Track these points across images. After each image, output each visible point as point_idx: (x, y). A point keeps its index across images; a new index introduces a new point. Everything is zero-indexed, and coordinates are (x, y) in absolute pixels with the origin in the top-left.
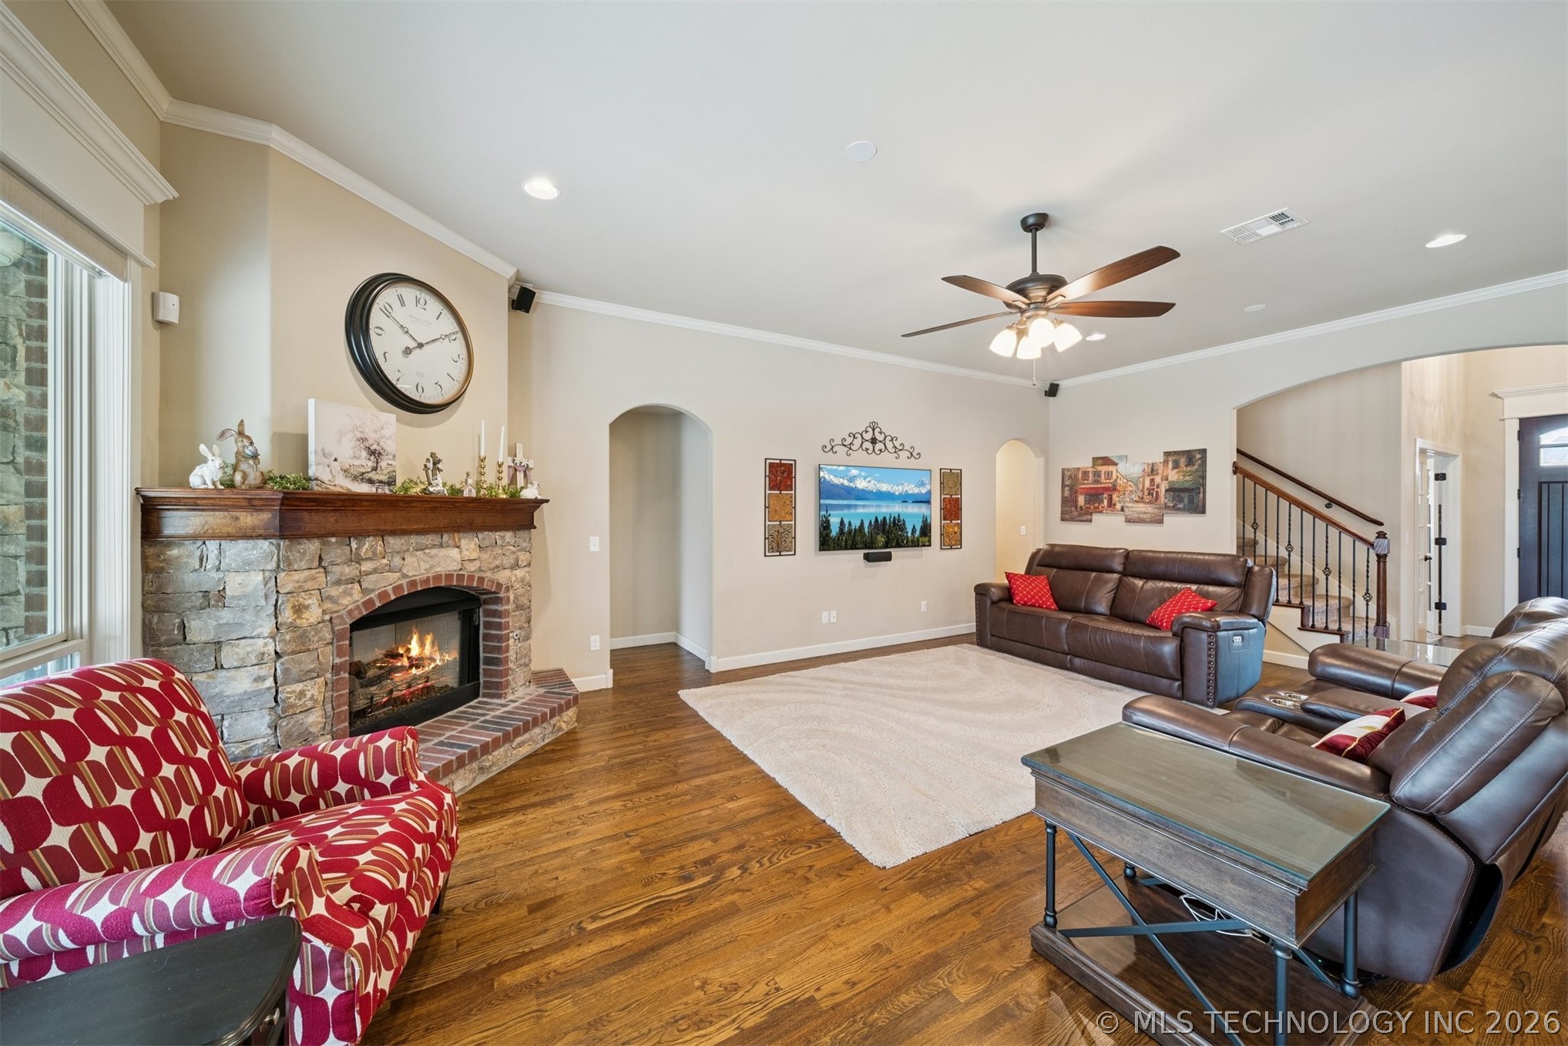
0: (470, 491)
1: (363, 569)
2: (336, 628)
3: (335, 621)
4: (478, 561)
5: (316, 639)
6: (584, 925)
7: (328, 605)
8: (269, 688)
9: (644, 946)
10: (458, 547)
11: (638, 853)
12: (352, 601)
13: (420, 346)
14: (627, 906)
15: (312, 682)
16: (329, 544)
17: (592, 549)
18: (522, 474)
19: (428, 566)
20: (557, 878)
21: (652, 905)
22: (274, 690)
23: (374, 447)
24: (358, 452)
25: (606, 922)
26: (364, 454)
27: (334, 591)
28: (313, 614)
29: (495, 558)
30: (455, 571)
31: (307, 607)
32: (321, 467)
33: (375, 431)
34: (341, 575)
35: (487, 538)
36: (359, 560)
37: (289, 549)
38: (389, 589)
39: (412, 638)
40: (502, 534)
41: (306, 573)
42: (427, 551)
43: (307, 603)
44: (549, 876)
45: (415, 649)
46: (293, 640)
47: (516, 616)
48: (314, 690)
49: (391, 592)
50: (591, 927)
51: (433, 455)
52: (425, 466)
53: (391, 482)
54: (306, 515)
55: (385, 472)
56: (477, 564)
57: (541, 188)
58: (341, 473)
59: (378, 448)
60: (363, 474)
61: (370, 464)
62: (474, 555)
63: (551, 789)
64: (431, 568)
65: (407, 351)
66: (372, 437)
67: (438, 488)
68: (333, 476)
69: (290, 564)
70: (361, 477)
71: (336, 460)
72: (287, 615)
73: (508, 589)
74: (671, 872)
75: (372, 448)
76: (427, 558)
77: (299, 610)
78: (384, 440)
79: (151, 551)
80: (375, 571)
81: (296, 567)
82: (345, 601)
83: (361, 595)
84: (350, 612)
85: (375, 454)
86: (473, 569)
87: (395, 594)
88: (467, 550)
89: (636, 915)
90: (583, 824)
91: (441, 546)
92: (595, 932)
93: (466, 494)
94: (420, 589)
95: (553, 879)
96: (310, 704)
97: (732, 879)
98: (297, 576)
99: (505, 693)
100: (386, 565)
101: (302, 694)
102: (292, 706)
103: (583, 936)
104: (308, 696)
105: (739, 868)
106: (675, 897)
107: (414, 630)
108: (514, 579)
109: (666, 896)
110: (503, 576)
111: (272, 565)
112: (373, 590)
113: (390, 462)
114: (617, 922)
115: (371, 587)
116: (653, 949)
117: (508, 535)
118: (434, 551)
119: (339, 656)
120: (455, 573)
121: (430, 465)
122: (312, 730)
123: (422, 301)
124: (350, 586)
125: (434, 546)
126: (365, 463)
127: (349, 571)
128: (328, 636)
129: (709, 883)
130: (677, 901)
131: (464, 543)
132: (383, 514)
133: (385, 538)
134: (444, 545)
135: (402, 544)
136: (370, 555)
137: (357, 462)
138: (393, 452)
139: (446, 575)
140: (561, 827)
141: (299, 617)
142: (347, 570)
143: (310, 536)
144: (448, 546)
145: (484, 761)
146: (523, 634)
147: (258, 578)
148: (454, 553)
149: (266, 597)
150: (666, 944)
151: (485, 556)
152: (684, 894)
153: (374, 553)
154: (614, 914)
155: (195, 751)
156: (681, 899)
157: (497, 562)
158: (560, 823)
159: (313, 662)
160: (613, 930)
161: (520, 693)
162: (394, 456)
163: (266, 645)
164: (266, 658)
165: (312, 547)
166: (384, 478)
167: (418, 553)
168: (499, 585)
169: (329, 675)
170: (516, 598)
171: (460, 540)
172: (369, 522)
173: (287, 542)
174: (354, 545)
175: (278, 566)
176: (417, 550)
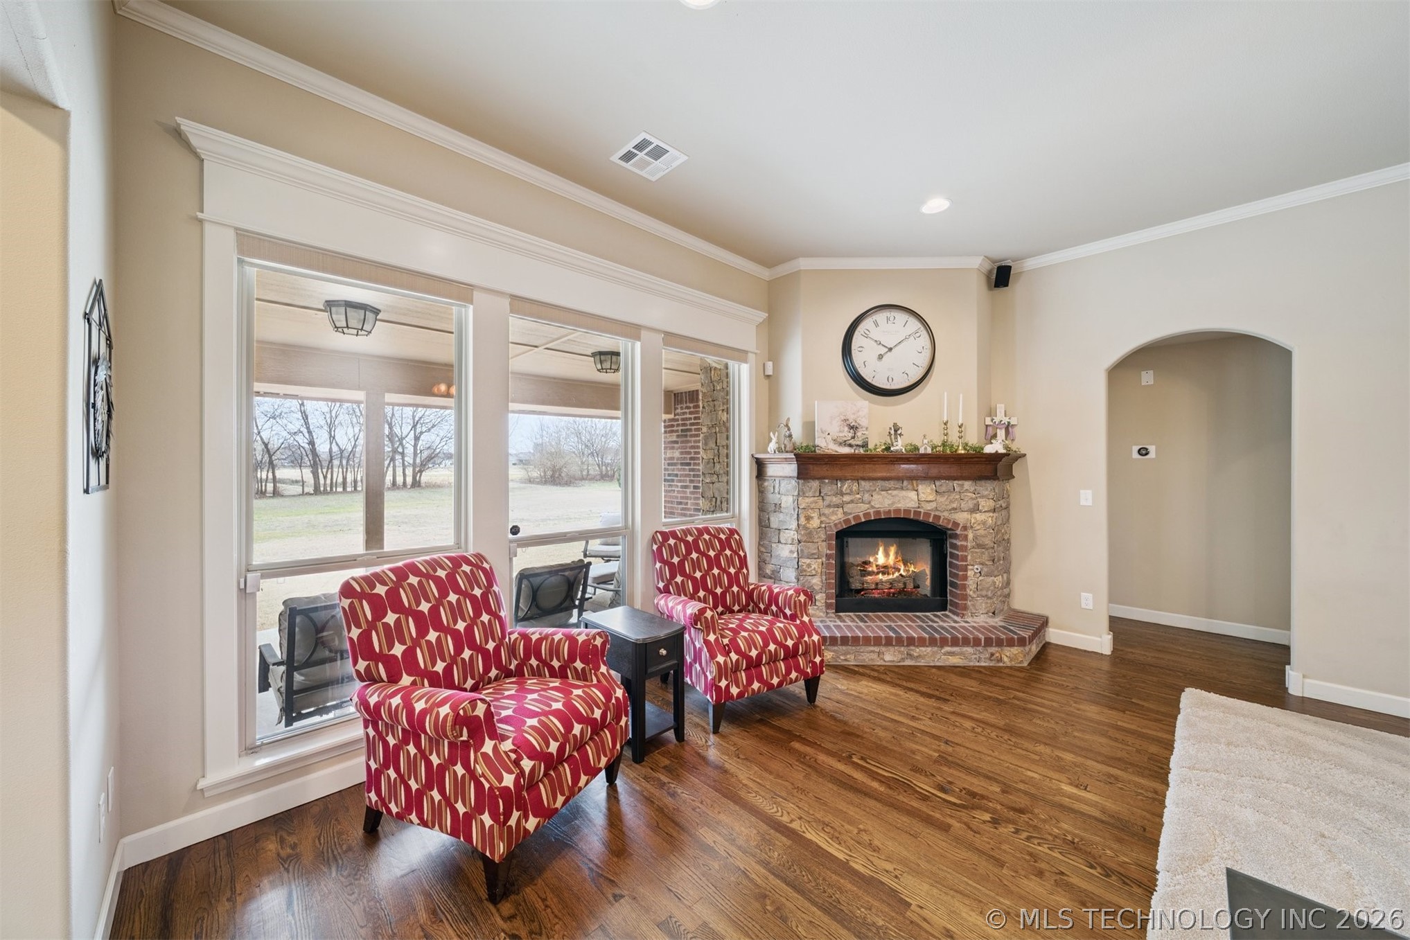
0: (926, 449)
1: (844, 500)
2: (828, 533)
3: (827, 528)
4: (935, 503)
5: (816, 536)
6: (853, 756)
7: (823, 518)
8: (795, 558)
9: (864, 789)
10: (917, 491)
11: (937, 755)
12: (837, 518)
13: (890, 349)
14: (887, 769)
15: (815, 561)
16: (824, 483)
17: (1083, 503)
18: (1004, 431)
19: (890, 502)
20: (874, 730)
21: (899, 780)
22: (797, 559)
23: (853, 424)
24: (842, 428)
25: (865, 764)
26: (846, 429)
27: (827, 511)
28: (815, 523)
29: (951, 502)
30: (913, 508)
31: (812, 518)
32: (820, 439)
33: (854, 414)
34: (831, 502)
35: (945, 485)
36: (842, 494)
37: (803, 484)
38: (861, 514)
39: (878, 550)
40: (960, 482)
41: (812, 499)
42: (890, 492)
43: (813, 515)
44: (872, 726)
45: (881, 559)
46: (805, 534)
47: (976, 552)
48: (816, 565)
49: (862, 517)
50: (855, 759)
51: (895, 425)
52: (890, 433)
53: (865, 445)
54: (811, 466)
55: (860, 439)
56: (933, 505)
57: (936, 205)
58: (832, 441)
59: (856, 424)
60: (845, 441)
61: (850, 435)
62: (931, 498)
63: (940, 690)
64: (893, 503)
65: (881, 357)
66: (851, 418)
67: (897, 448)
68: (827, 444)
69: (804, 493)
70: (845, 443)
71: (829, 434)
72: (803, 521)
73: (965, 528)
74: (939, 778)
75: (851, 425)
76: (889, 497)
77: (808, 518)
78: (860, 418)
79: (760, 482)
80: (852, 502)
81: (807, 495)
82: (833, 518)
83: (843, 515)
84: (835, 525)
85: (853, 428)
86: (929, 508)
87: (865, 518)
88: (923, 493)
89: (884, 776)
90: (930, 719)
91: (902, 489)
92: (854, 763)
93: (922, 451)
94: (883, 517)
95: (872, 728)
96: (814, 572)
97: (974, 818)
98: (808, 500)
99: (963, 614)
100: (860, 499)
101: (809, 566)
102: (805, 571)
103: (848, 760)
104: (813, 568)
105: (991, 818)
106: (918, 789)
107: (880, 544)
108: (973, 521)
109: (915, 784)
110: (961, 517)
111: (796, 493)
112: (851, 514)
113: (864, 433)
114: (870, 770)
115: (849, 511)
116: (866, 794)
117: (967, 484)
118: (895, 492)
119: (829, 549)
120: (913, 510)
121: (893, 432)
122: (815, 587)
123: (892, 319)
124: (836, 509)
125: (896, 489)
126: (847, 434)
127: (835, 500)
128: (823, 537)
129: (955, 804)
130: (917, 791)
131: (920, 487)
132: (856, 466)
133: (859, 481)
134: (904, 488)
135: (871, 486)
136: (848, 491)
137: (841, 435)
138: (866, 426)
139: (904, 510)
140: (915, 711)
141: (808, 523)
142: (834, 499)
143: (814, 478)
144: (907, 489)
145: (912, 650)
146: (985, 569)
147: (791, 499)
148: (913, 495)
149: (794, 509)
150: (876, 799)
151: (941, 499)
152: (927, 793)
153: (851, 490)
154: (874, 766)
155: (729, 568)
156: (921, 793)
157: (954, 505)
158: (917, 709)
159: (815, 549)
160: (862, 770)
161: (978, 618)
162: (867, 428)
163: (794, 535)
164: (795, 542)
165: (815, 484)
166: (860, 443)
167: (883, 493)
168: (956, 524)
169: (824, 559)
170: (975, 538)
171: (917, 486)
172: (848, 472)
173: (803, 481)
174: (839, 485)
175: (799, 494)
176: (882, 491)
